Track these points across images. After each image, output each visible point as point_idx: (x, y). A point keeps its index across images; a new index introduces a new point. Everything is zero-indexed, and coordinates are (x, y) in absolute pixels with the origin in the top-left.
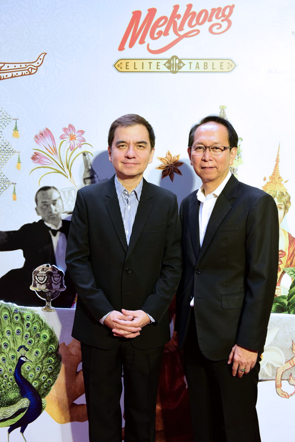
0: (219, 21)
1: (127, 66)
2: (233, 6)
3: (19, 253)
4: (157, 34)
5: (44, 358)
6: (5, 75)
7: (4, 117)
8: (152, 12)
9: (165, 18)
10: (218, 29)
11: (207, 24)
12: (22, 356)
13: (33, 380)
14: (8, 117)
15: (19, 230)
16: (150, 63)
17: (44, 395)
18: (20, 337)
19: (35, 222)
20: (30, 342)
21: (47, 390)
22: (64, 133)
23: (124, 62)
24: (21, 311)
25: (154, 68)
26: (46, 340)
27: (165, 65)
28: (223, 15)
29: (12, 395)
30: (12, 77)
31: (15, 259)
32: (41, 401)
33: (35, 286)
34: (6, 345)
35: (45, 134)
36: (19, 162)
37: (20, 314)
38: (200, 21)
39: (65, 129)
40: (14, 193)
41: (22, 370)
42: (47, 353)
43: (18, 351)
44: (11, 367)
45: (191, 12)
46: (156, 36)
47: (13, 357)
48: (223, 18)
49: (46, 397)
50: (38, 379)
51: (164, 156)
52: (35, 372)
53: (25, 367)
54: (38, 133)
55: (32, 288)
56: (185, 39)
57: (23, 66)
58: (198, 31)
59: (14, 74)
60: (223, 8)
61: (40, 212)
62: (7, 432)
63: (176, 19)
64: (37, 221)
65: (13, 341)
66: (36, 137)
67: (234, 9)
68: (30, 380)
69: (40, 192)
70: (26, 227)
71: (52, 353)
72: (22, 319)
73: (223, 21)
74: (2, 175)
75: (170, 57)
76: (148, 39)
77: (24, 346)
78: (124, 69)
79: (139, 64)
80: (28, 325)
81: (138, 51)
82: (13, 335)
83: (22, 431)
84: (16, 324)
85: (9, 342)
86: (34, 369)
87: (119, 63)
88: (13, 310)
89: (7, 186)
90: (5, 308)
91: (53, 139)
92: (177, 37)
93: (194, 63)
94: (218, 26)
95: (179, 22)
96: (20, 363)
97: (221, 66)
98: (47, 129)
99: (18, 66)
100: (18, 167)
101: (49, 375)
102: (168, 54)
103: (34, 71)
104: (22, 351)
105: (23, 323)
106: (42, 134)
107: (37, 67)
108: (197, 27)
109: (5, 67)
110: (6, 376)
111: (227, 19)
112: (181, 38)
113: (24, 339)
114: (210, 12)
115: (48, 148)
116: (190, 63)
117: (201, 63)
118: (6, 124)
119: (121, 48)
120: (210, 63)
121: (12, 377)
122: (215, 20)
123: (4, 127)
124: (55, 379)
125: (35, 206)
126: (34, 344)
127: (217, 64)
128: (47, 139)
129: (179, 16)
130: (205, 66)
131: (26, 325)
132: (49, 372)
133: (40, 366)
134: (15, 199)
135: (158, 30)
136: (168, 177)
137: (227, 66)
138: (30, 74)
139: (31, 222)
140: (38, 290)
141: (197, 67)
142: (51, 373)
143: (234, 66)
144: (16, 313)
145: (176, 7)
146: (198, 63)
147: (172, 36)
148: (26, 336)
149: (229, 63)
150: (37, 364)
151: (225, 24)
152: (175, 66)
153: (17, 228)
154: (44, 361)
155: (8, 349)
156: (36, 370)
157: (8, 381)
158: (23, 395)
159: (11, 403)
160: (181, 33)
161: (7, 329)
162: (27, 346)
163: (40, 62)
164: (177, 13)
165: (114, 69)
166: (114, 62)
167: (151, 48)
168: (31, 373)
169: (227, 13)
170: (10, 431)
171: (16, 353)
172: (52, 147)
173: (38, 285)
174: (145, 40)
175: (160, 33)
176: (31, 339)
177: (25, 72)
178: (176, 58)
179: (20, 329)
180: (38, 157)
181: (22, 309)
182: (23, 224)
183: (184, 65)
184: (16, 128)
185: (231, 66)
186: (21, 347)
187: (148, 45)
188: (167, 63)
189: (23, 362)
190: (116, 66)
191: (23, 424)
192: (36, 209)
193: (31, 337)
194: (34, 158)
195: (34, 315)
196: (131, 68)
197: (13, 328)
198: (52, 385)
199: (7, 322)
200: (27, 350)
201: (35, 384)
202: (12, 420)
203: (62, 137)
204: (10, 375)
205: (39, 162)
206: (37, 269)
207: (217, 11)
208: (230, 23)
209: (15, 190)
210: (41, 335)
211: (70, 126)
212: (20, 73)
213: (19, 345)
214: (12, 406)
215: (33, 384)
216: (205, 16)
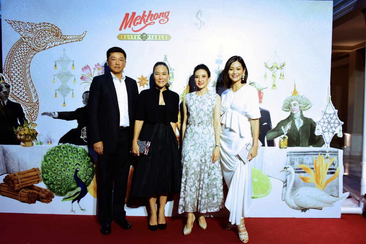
0: (163, 18)
1: (123, 37)
2: (169, 12)
3: (76, 121)
4: (136, 23)
5: (87, 169)
6: (68, 41)
7: (67, 60)
8: (134, 14)
9: (140, 16)
10: (163, 21)
11: (158, 20)
12: (77, 168)
13: (83, 179)
14: (70, 60)
15: (75, 111)
16: (133, 36)
17: (88, 185)
18: (76, 159)
19: (82, 108)
20: (81, 162)
21: (89, 183)
22: (95, 67)
23: (122, 36)
24: (77, 148)
25: (135, 38)
26: (88, 161)
27: (140, 37)
28: (165, 16)
29: (73, 186)
30: (71, 42)
31: (74, 124)
32: (87, 188)
33: (83, 136)
34: (70, 163)
35: (87, 67)
36: (75, 80)
37: (76, 149)
38: (155, 18)
39: (96, 65)
40: (73, 94)
41: (78, 174)
42: (89, 166)
43: (76, 166)
44: (72, 173)
45: (151, 13)
46: (136, 24)
47: (73, 169)
48: (165, 17)
49: (89, 186)
50: (85, 178)
51: (140, 77)
52: (83, 175)
53: (79, 173)
54: (83, 67)
55: (81, 137)
56: (148, 26)
57: (76, 37)
58: (154, 23)
59: (72, 40)
60: (165, 13)
61: (85, 103)
62: (71, 203)
63: (144, 17)
64: (83, 107)
65: (73, 161)
66: (83, 69)
67: (170, 13)
68: (81, 178)
69: (85, 94)
70: (78, 110)
71: (91, 166)
72: (77, 151)
73: (165, 18)
74: (67, 86)
75: (142, 33)
76: (132, 25)
77: (78, 164)
78: (122, 39)
79: (128, 36)
80: (80, 154)
81: (128, 31)
82: (73, 159)
83: (78, 202)
84: (74, 154)
85: (71, 162)
86: (83, 174)
87: (119, 36)
88: (73, 147)
89: (69, 91)
90: (69, 147)
91: (90, 70)
92: (145, 25)
93: (153, 36)
94: (163, 20)
95: (146, 18)
96: (77, 171)
97: (165, 38)
98: (87, 65)
99: (74, 37)
100: (74, 83)
101: (90, 176)
102: (141, 32)
103: (81, 39)
104: (78, 166)
105: (78, 153)
106: (85, 68)
107: (83, 37)
108: (154, 21)
109: (68, 38)
110: (70, 177)
111: (167, 17)
112: (147, 25)
113: (78, 160)
114: (159, 14)
115: (88, 74)
116: (151, 36)
117: (156, 36)
118: (69, 63)
119: (120, 29)
120: (160, 36)
121: (73, 178)
122: (161, 18)
123: (68, 64)
124: (93, 178)
125: (82, 100)
126: (83, 163)
127: (163, 37)
128: (87, 70)
129: (146, 16)
130: (158, 38)
131: (79, 154)
132: (90, 175)
133: (86, 172)
134: (73, 97)
135: (136, 22)
136: (142, 86)
137: (167, 38)
138: (80, 40)
139: (81, 107)
140: (84, 138)
141: (154, 38)
142: (91, 175)
143: (170, 38)
144: (75, 149)
145: (145, 12)
146: (154, 36)
147: (143, 25)
148: (79, 159)
149: (168, 36)
150: (84, 172)
151: (166, 20)
152: (144, 37)
153: (74, 110)
154: (87, 170)
155: (71, 165)
156: (84, 174)
157: (71, 180)
158: (78, 186)
159: (73, 189)
160: (147, 23)
161: (70, 156)
162: (80, 164)
163: (84, 35)
164: (145, 14)
165: (117, 39)
166: (117, 35)
167: (134, 29)
168: (82, 176)
169: (167, 14)
170: (73, 202)
171: (75, 167)
172: (90, 73)
173: (84, 136)
174: (131, 26)
175: (138, 23)
176: (81, 160)
177: (77, 40)
178: (145, 34)
179: (76, 156)
180: (83, 78)
181: (77, 147)
182: (77, 108)
183: (148, 37)
184: (73, 65)
185: (169, 38)
186: (77, 164)
187: (132, 28)
188: (141, 36)
189: (78, 171)
190: (118, 37)
191: (78, 199)
192: (83, 101)
193: (81, 159)
194: (81, 78)
195: (82, 149)
196: (125, 38)
197: (73, 155)
198: (91, 181)
199: (70, 153)
200: (80, 165)
201: (84, 181)
202: (74, 197)
203: (94, 69)
204: (72, 177)
205: (84, 80)
206: (83, 128)
207: (162, 14)
208: (168, 19)
209: (73, 93)
210: (86, 158)
211: (98, 64)
212: (75, 40)
213: (76, 163)
214: (73, 191)
215: (83, 181)
216: (157, 16)
